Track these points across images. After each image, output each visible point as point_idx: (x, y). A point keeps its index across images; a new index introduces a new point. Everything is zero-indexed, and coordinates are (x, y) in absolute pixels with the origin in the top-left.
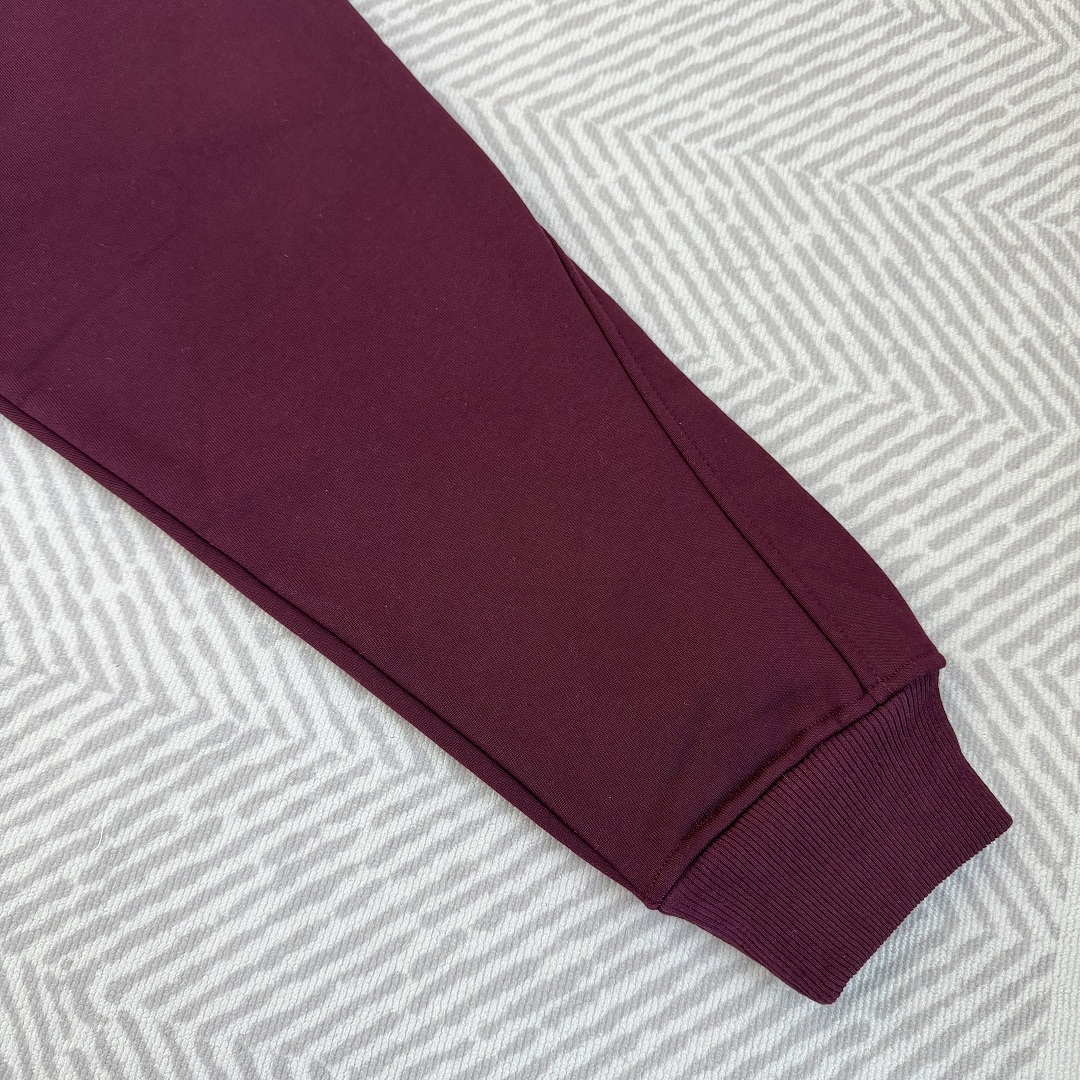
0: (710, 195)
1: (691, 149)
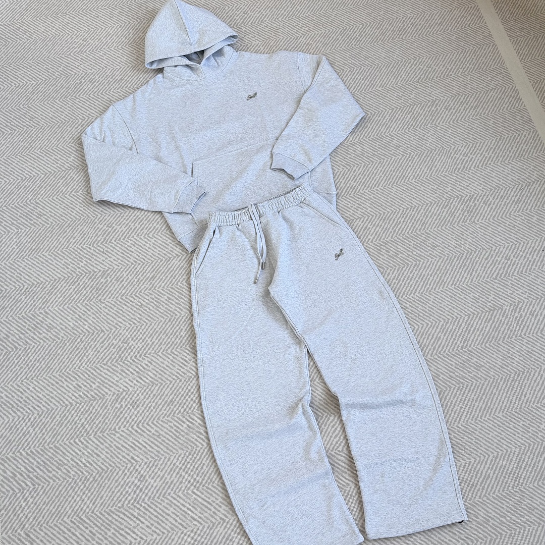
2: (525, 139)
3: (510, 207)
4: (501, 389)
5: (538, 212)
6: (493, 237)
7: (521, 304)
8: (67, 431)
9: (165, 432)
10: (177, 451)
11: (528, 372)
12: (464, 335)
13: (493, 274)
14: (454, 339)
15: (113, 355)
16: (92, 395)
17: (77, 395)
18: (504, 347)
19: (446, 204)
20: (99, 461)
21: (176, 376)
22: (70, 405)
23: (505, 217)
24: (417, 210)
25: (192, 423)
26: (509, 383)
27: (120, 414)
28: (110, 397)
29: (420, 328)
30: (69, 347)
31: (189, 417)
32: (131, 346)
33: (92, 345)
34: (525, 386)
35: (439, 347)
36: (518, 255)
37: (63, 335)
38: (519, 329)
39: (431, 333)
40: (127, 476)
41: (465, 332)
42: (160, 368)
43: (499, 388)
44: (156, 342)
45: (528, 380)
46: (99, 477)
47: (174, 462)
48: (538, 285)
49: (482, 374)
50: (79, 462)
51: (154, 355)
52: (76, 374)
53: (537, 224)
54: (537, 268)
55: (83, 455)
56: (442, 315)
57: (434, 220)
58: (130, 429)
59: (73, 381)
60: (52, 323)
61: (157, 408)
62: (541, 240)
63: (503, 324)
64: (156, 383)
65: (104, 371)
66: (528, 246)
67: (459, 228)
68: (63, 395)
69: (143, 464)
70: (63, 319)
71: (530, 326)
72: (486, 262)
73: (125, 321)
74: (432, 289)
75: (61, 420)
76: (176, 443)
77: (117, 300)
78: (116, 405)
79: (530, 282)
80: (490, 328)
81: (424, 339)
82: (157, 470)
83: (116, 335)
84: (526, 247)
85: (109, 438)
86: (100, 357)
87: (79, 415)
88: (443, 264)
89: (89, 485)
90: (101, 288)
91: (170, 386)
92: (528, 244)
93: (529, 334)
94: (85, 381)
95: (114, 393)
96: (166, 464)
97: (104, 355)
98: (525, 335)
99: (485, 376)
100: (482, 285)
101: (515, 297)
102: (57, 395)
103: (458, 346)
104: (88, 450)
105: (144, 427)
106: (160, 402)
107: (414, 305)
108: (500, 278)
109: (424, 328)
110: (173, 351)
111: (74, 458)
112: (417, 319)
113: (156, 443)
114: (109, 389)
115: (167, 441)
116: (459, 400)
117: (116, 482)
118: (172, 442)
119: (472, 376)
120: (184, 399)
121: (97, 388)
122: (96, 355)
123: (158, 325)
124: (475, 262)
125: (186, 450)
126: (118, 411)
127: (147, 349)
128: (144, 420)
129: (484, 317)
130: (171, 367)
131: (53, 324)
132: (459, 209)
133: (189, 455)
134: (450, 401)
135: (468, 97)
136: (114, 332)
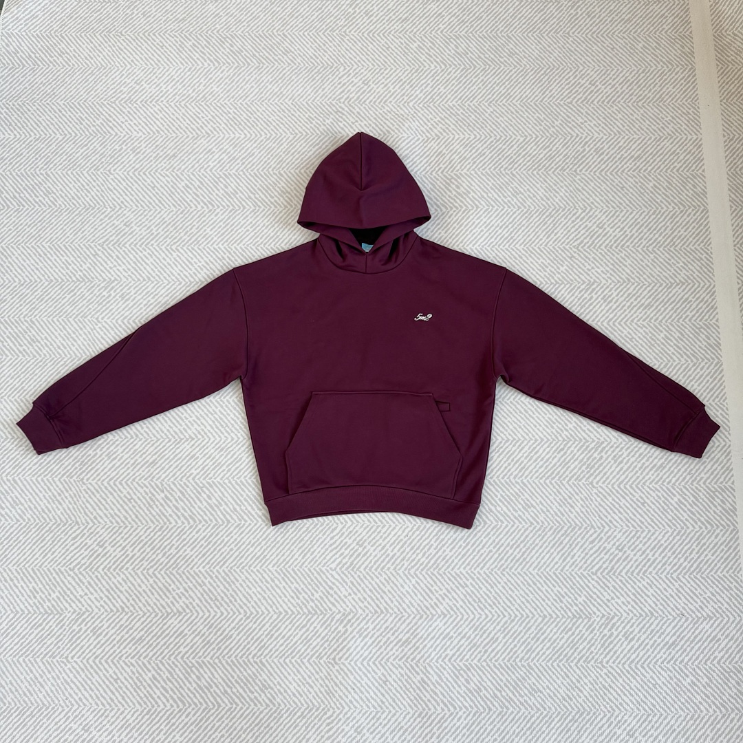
0: (644, 331)
1: (638, 323)
2: (701, 373)
3: (647, 474)
4: (553, 728)
5: (684, 490)
6: (611, 512)
7: (616, 618)
8: (12, 645)
9: (125, 678)
10: (134, 704)
11: (594, 713)
12: (529, 643)
13: (594, 566)
14: (515, 646)
15: (83, 559)
16: (48, 607)
17: (31, 602)
18: (575, 672)
19: (562, 446)
20: (41, 692)
21: (152, 608)
22: (21, 613)
23: (636, 486)
24: (520, 446)
25: (159, 674)
26: (566, 722)
27: (76, 640)
28: (70, 614)
29: (476, 620)
30: (34, 535)
31: (157, 665)
32: (106, 553)
33: (61, 539)
34: (585, 731)
35: (492, 652)
36: (635, 548)
37: (30, 517)
38: (602, 653)
39: (488, 629)
40: (70, 720)
41: (532, 639)
42: (135, 592)
43: (552, 726)
44: (138, 554)
45: (591, 725)
46: (37, 712)
47: (127, 718)
48: (648, 596)
49: (535, 702)
50: (18, 688)
51: (132, 572)
52: (35, 574)
53: (676, 508)
54: (654, 572)
55: (24, 681)
56: (509, 607)
57: (538, 466)
58: (85, 661)
59: (31, 583)
60: (19, 496)
61: (121, 644)
62: (673, 533)
63: (583, 642)
64: (126, 609)
65: (69, 578)
66: (653, 538)
67: (569, 488)
68: (15, 597)
69: (91, 710)
70: (34, 495)
71: (619, 652)
72: (591, 546)
73: (107, 516)
74: (507, 567)
75: (8, 629)
76: (135, 694)
77: (103, 484)
78: (75, 627)
79: (639, 590)
80: (566, 642)
81: (476, 636)
82: (106, 721)
83: (92, 533)
84: (649, 539)
85: (59, 667)
86: (68, 558)
87: (29, 627)
88: (531, 535)
89: (25, 720)
90: (87, 463)
91: (143, 619)
92: (654, 534)
93: (614, 663)
94: (44, 586)
95: (75, 611)
96: (118, 718)
97: (72, 557)
98: (607, 663)
99: (538, 706)
100: (575, 578)
101: (611, 607)
102: (8, 595)
103: (518, 657)
104: (31, 675)
105: (101, 664)
106: (127, 636)
107: (477, 584)
108: (601, 574)
109: (481, 620)
110: (156, 572)
111: (13, 681)
112: (475, 605)
113: (112, 687)
114: (69, 604)
115: (124, 689)
116: (495, 729)
117: (56, 724)
118: (131, 693)
119: (523, 701)
120: (155, 641)
121: (56, 599)
122: (63, 554)
123: (145, 532)
124: (576, 542)
125: (145, 706)
126: (76, 635)
127: (125, 562)
128: (103, 654)
129: (563, 624)
130: (149, 594)
131: (21, 499)
132: (577, 459)
133: (147, 714)
134: (484, 728)
135: (641, 287)
136: (90, 528)
